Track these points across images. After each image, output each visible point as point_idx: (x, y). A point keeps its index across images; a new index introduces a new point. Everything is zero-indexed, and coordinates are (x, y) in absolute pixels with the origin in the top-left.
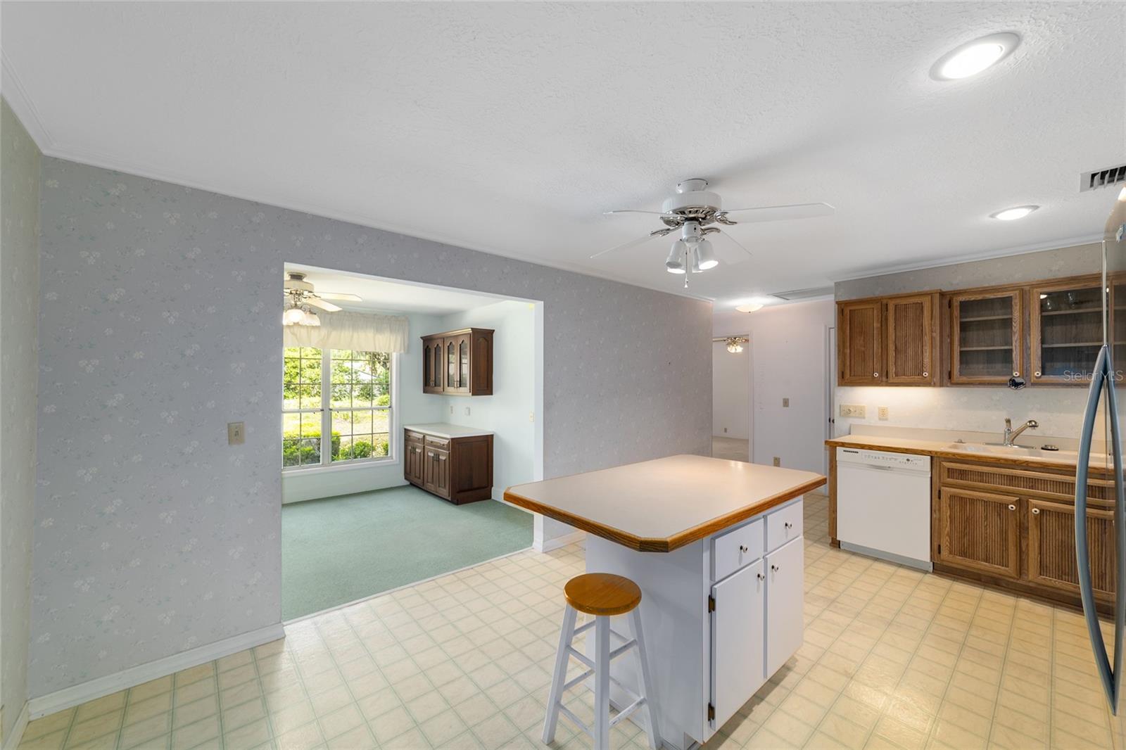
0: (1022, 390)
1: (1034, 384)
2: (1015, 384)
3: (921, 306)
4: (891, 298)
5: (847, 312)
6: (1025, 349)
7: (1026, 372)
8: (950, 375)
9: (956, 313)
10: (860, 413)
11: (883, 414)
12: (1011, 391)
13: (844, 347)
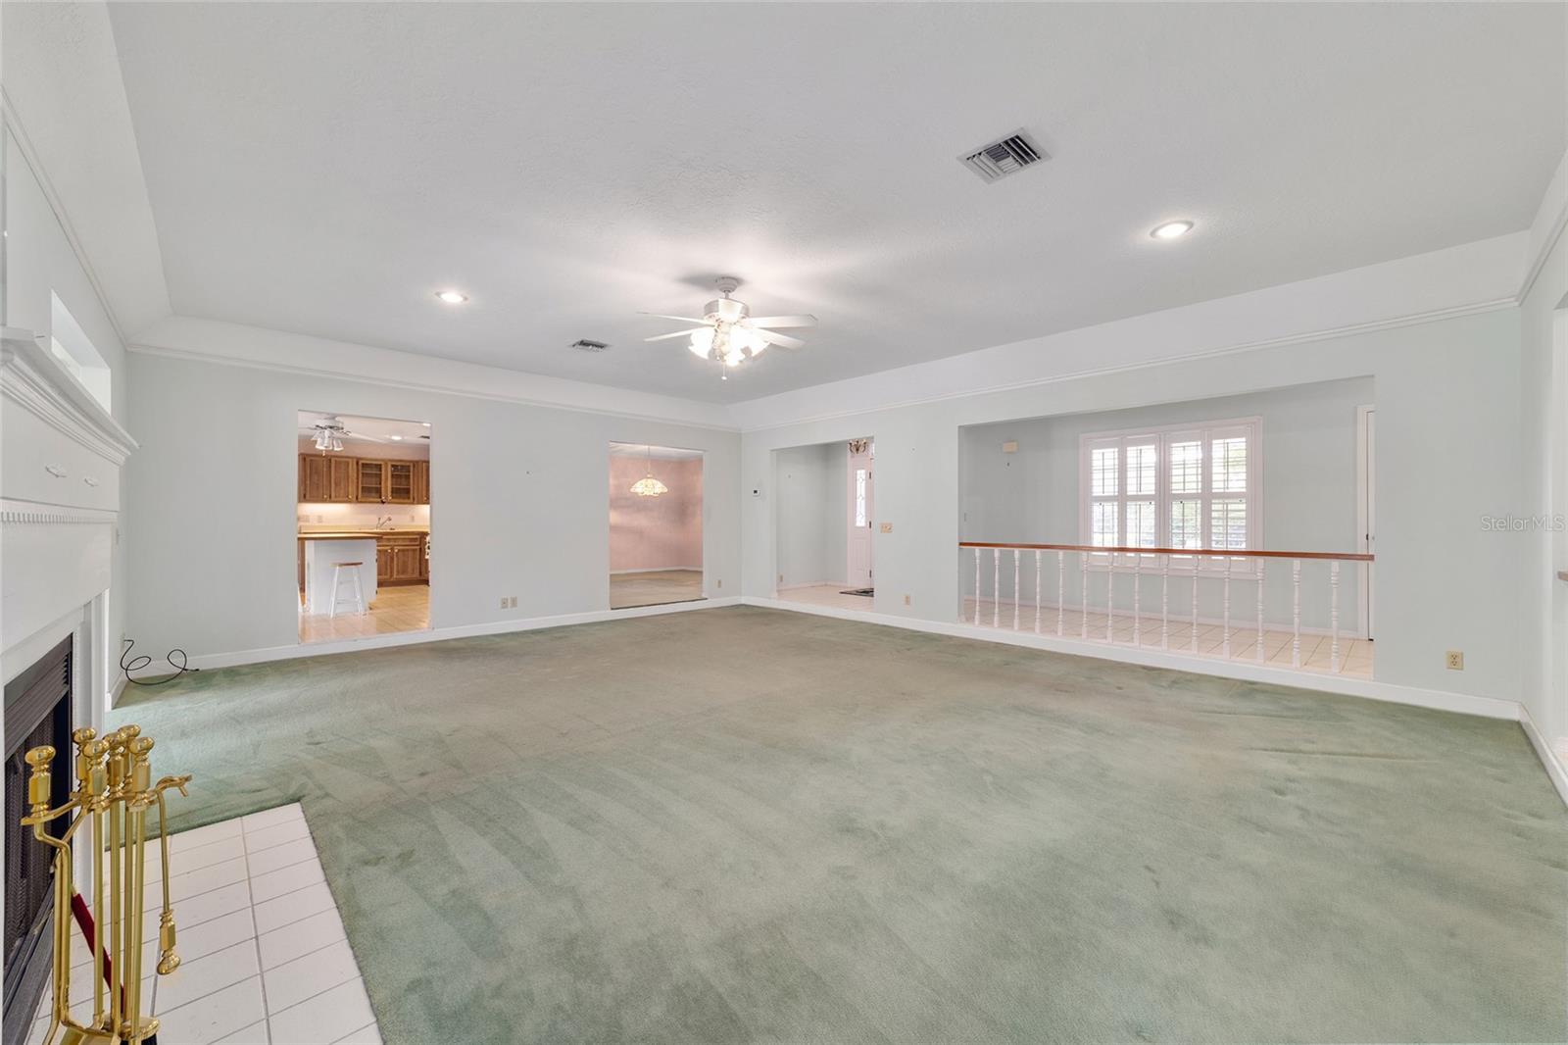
0: (385, 505)
1: (389, 503)
2: (383, 502)
3: (348, 463)
4: (334, 456)
5: (308, 459)
6: (386, 487)
7: (386, 497)
8: (357, 498)
9: (360, 468)
10: (307, 519)
11: (320, 519)
12: (381, 505)
13: (305, 480)
